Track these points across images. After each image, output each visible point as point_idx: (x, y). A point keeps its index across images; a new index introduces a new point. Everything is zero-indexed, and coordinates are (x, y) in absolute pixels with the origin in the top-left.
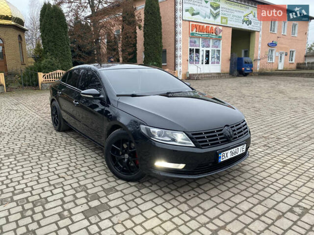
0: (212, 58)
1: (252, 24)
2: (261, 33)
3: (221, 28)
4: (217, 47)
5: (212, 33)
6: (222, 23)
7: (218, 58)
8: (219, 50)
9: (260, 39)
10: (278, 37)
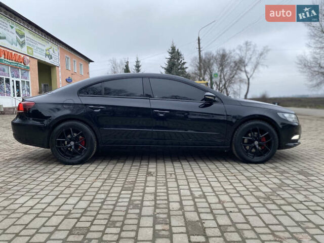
0: (23, 90)
1: (53, 58)
2: (60, 68)
3: (28, 58)
4: (26, 79)
5: (21, 62)
6: (28, 53)
7: (28, 90)
8: (29, 82)
9: (60, 74)
10: (72, 74)
